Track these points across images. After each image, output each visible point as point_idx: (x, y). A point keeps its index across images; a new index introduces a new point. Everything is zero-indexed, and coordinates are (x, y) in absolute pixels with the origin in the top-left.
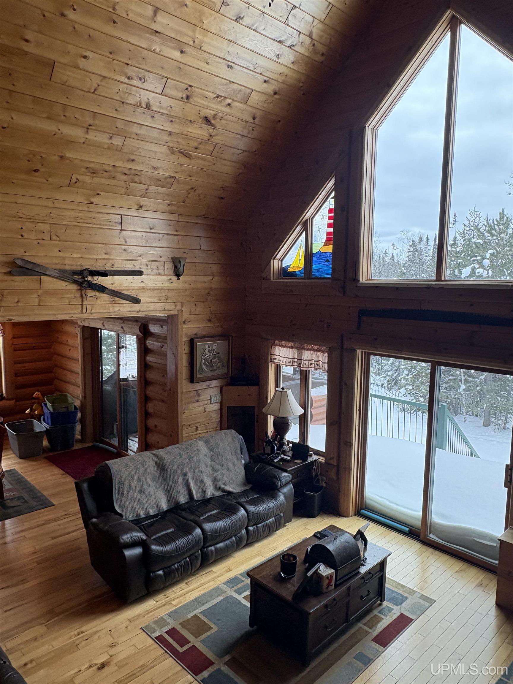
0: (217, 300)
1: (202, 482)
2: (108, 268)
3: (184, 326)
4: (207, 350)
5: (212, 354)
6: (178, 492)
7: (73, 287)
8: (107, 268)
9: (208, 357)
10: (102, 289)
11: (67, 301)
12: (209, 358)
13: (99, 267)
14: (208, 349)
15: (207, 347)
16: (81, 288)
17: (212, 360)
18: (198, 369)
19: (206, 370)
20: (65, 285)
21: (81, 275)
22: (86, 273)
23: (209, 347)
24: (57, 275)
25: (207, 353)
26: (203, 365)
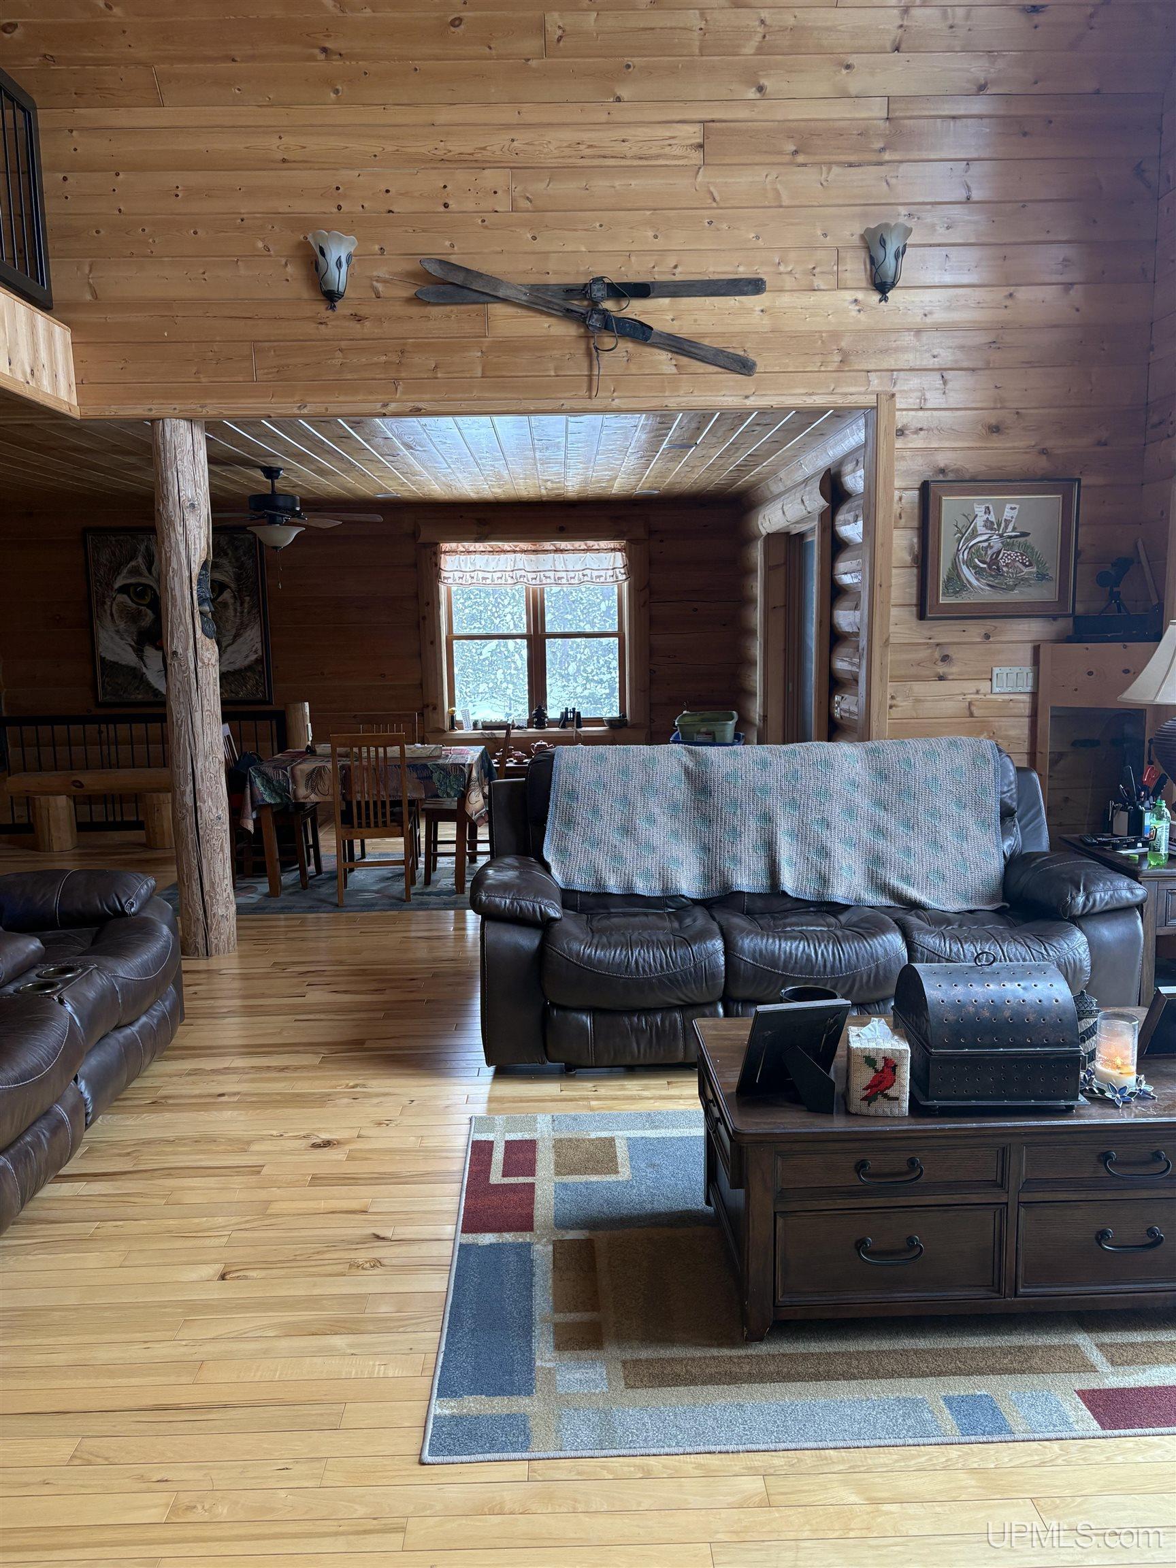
0: (1030, 364)
1: (824, 852)
2: (661, 275)
3: (899, 443)
4: (980, 522)
5: (1001, 536)
6: (736, 860)
7: (566, 330)
8: (656, 277)
9: (985, 544)
10: (640, 333)
11: (551, 365)
12: (990, 547)
13: (634, 273)
14: (985, 517)
15: (979, 510)
16: (586, 332)
17: (999, 552)
18: (943, 576)
19: (975, 582)
20: (546, 325)
21: (585, 298)
22: (599, 290)
23: (987, 511)
24: (524, 298)
25: (981, 529)
26: (964, 568)
